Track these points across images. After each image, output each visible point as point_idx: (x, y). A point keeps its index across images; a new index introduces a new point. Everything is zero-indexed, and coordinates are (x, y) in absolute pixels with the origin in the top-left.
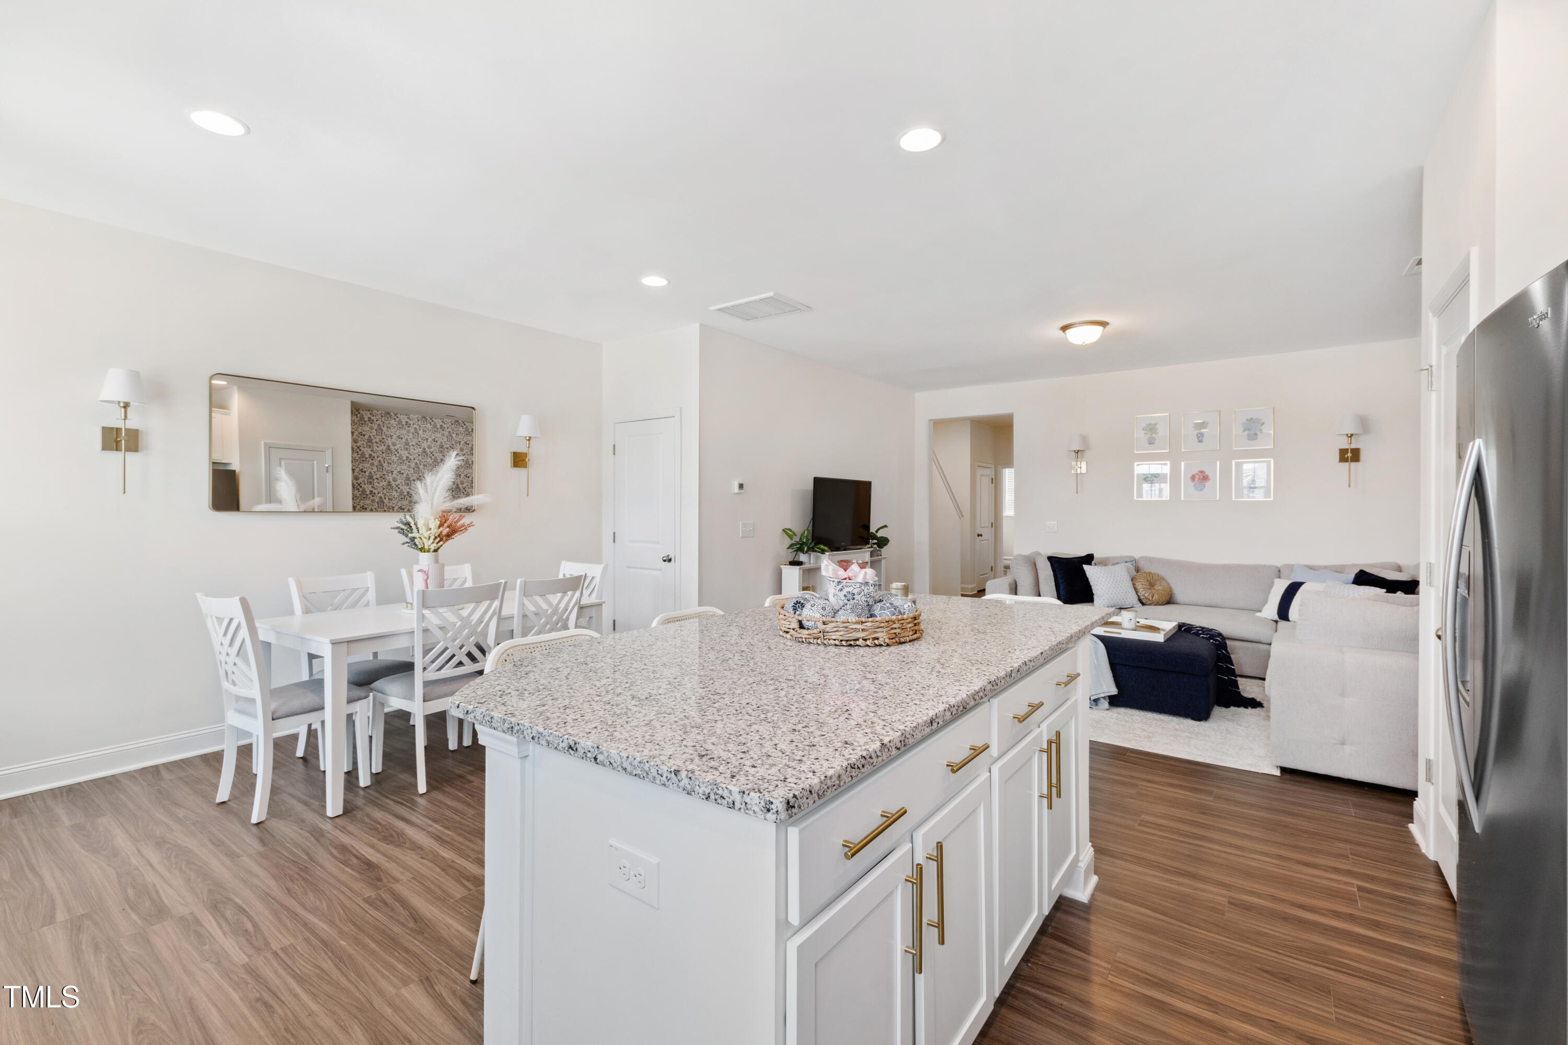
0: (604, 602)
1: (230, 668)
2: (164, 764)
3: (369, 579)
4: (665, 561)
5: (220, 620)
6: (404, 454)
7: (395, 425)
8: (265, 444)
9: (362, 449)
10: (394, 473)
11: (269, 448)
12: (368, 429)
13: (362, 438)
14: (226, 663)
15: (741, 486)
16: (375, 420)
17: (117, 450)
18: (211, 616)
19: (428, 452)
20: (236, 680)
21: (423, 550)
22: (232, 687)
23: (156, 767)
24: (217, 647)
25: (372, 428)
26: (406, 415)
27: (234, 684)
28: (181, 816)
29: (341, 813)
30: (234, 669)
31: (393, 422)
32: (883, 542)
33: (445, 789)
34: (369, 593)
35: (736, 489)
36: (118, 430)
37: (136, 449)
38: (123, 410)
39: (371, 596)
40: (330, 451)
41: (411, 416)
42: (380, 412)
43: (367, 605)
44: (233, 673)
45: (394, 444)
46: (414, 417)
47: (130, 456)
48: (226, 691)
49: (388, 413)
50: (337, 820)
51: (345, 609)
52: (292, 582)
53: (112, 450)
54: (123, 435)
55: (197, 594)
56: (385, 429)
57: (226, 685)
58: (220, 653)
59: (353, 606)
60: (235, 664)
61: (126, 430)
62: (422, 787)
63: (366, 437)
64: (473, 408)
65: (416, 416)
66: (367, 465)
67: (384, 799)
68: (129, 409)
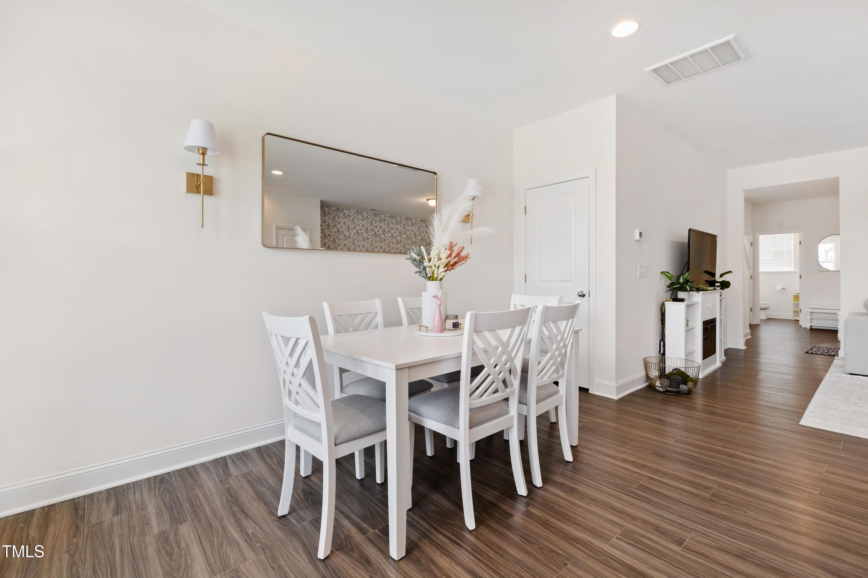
0: (581, 330)
1: (294, 388)
2: (230, 456)
3: (377, 305)
4: (580, 296)
5: (286, 340)
6: (347, 233)
7: (342, 216)
8: (276, 226)
9: (325, 230)
10: (342, 245)
11: (278, 228)
12: (327, 218)
13: (324, 224)
14: (291, 383)
15: (641, 234)
16: (331, 213)
17: (197, 192)
18: (276, 335)
19: (360, 232)
20: (299, 400)
21: (431, 279)
22: (294, 406)
23: (224, 459)
24: (282, 366)
25: (329, 218)
26: (348, 210)
27: (297, 403)
28: (250, 532)
29: (404, 555)
30: (299, 390)
31: (341, 214)
32: (725, 285)
33: (489, 523)
34: (378, 316)
35: (637, 237)
36: (198, 176)
37: (211, 194)
38: (201, 156)
39: (379, 319)
40: (309, 230)
41: (350, 210)
42: (334, 208)
43: (376, 327)
44: (297, 393)
45: (342, 228)
46: (352, 211)
47: (207, 198)
48: (287, 407)
49: (339, 209)
50: (401, 563)
51: (361, 330)
52: (326, 306)
53: (194, 193)
54: (202, 178)
55: (262, 313)
56: (336, 218)
57: (286, 401)
58: (285, 372)
59: (366, 328)
60: (300, 385)
61: (204, 176)
62: (470, 522)
63: (327, 223)
64: (435, 173)
65: (354, 211)
66: (327, 240)
67: (435, 532)
68: (206, 156)
